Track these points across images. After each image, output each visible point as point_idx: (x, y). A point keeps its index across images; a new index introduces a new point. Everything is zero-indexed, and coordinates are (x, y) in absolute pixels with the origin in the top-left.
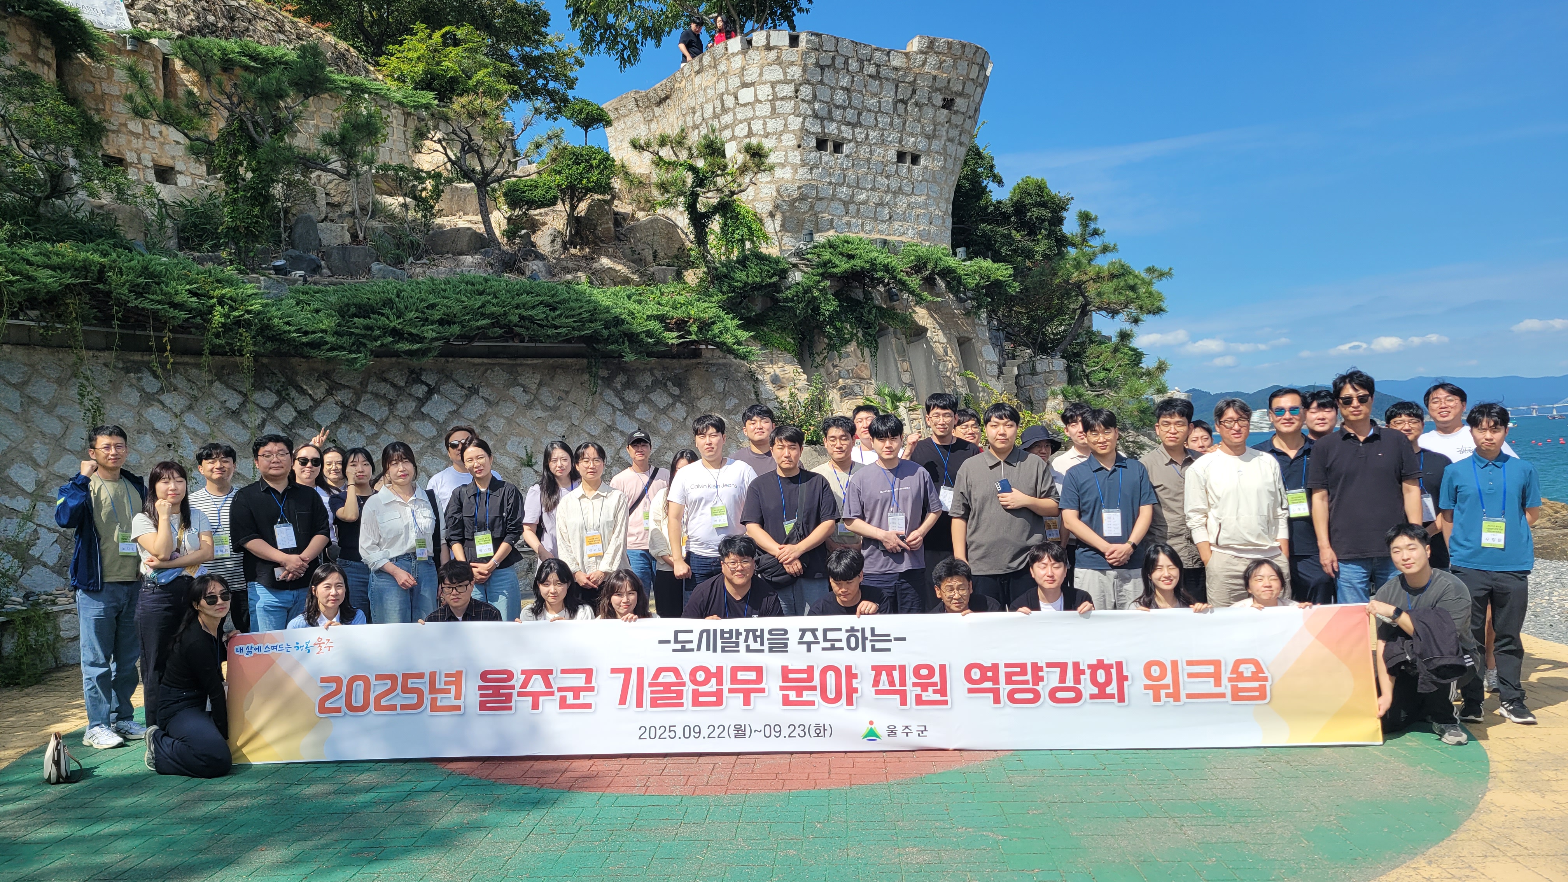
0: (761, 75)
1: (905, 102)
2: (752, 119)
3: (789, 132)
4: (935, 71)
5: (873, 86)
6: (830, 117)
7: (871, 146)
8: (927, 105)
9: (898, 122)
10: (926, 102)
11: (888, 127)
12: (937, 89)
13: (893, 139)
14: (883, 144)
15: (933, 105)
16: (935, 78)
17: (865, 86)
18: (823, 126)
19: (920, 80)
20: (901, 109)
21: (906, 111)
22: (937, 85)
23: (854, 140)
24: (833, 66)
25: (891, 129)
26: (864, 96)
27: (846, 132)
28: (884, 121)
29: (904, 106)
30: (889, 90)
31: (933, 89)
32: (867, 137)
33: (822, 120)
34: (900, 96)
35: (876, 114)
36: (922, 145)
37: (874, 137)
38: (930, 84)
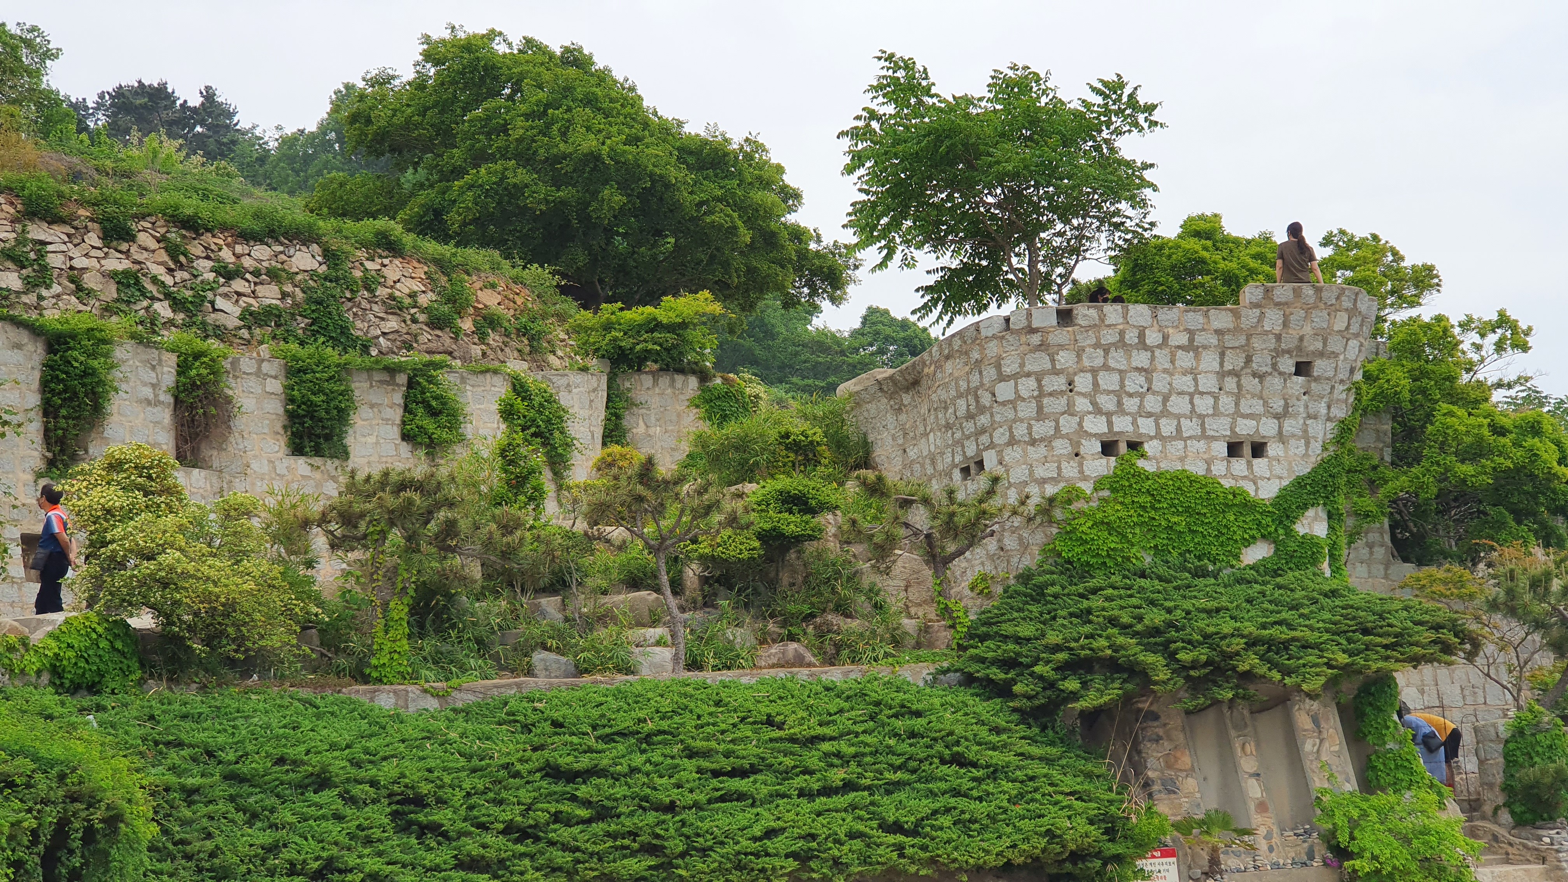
0: (1022, 365)
1: (1235, 373)
2: (1014, 421)
3: (1062, 437)
4: (1278, 329)
5: (1185, 360)
6: (1120, 409)
7: (1185, 440)
8: (1270, 374)
9: (1226, 403)
10: (1269, 370)
11: (1211, 412)
12: (1285, 352)
13: (1220, 427)
14: (1204, 436)
15: (1281, 374)
16: (1278, 337)
17: (1172, 362)
18: (1110, 424)
19: (1256, 343)
20: (1230, 383)
21: (1239, 386)
22: (1283, 346)
23: (1158, 436)
24: (1121, 343)
25: (1216, 413)
26: (1172, 375)
27: (1146, 426)
28: (1204, 405)
29: (1235, 379)
30: (1210, 361)
31: (1278, 353)
32: (1179, 429)
33: (1109, 415)
34: (1228, 367)
35: (1191, 395)
36: (1268, 428)
37: (1190, 427)
38: (1272, 346)
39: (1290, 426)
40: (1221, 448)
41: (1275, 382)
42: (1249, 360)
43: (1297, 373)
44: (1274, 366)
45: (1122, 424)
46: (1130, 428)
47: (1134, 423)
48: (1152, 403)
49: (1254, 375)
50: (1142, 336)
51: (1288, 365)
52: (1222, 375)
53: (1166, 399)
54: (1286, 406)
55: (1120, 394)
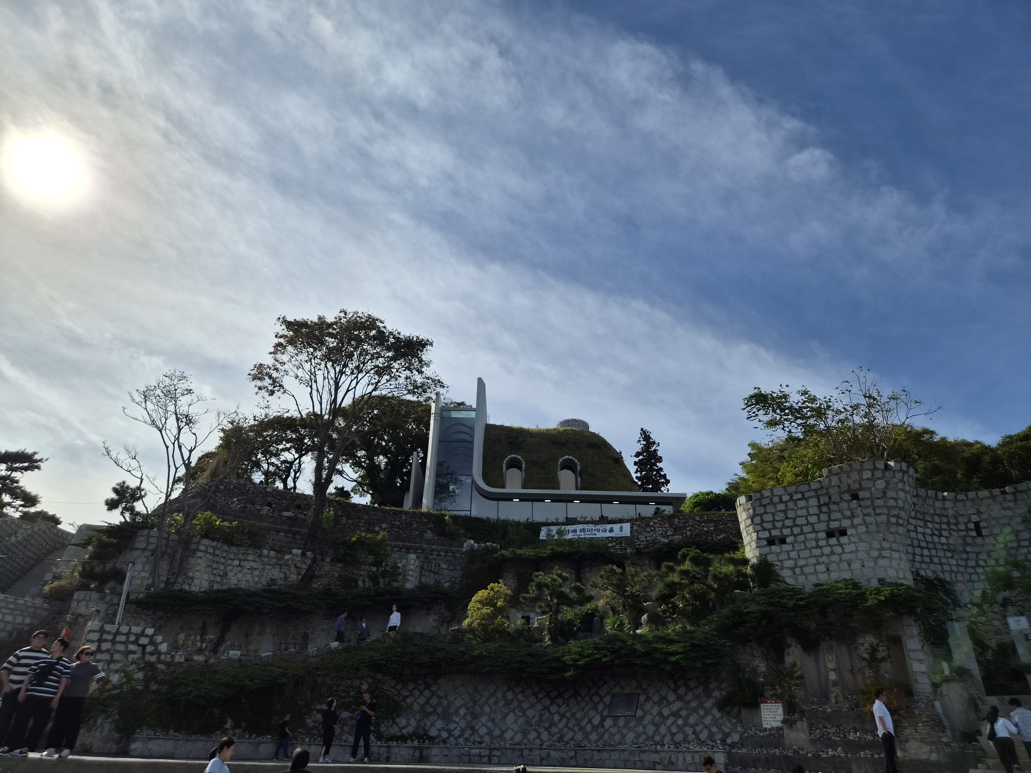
1: (825, 505)
3: (753, 541)
4: (838, 483)
5: (802, 503)
6: (775, 528)
7: (805, 534)
8: (841, 502)
9: (824, 517)
10: (839, 500)
11: (817, 521)
12: (844, 492)
13: (823, 526)
14: (814, 531)
15: (845, 501)
16: (839, 487)
17: (796, 505)
18: (770, 533)
19: (831, 491)
20: (825, 509)
21: (829, 509)
22: (842, 490)
23: (792, 534)
24: (772, 503)
25: (819, 521)
26: (796, 510)
27: (786, 532)
28: (813, 519)
29: (827, 507)
30: (813, 502)
31: (841, 493)
32: (802, 530)
33: (769, 530)
34: (822, 502)
35: (806, 517)
36: (846, 523)
37: (806, 529)
38: (838, 491)
39: (856, 521)
40: (823, 535)
41: (844, 505)
42: (830, 498)
43: (853, 499)
44: (841, 498)
45: (775, 533)
46: (779, 534)
47: (781, 532)
48: (788, 523)
49: (834, 503)
50: (780, 498)
51: (847, 497)
52: (820, 506)
53: (794, 520)
54: (852, 513)
55: (773, 521)
